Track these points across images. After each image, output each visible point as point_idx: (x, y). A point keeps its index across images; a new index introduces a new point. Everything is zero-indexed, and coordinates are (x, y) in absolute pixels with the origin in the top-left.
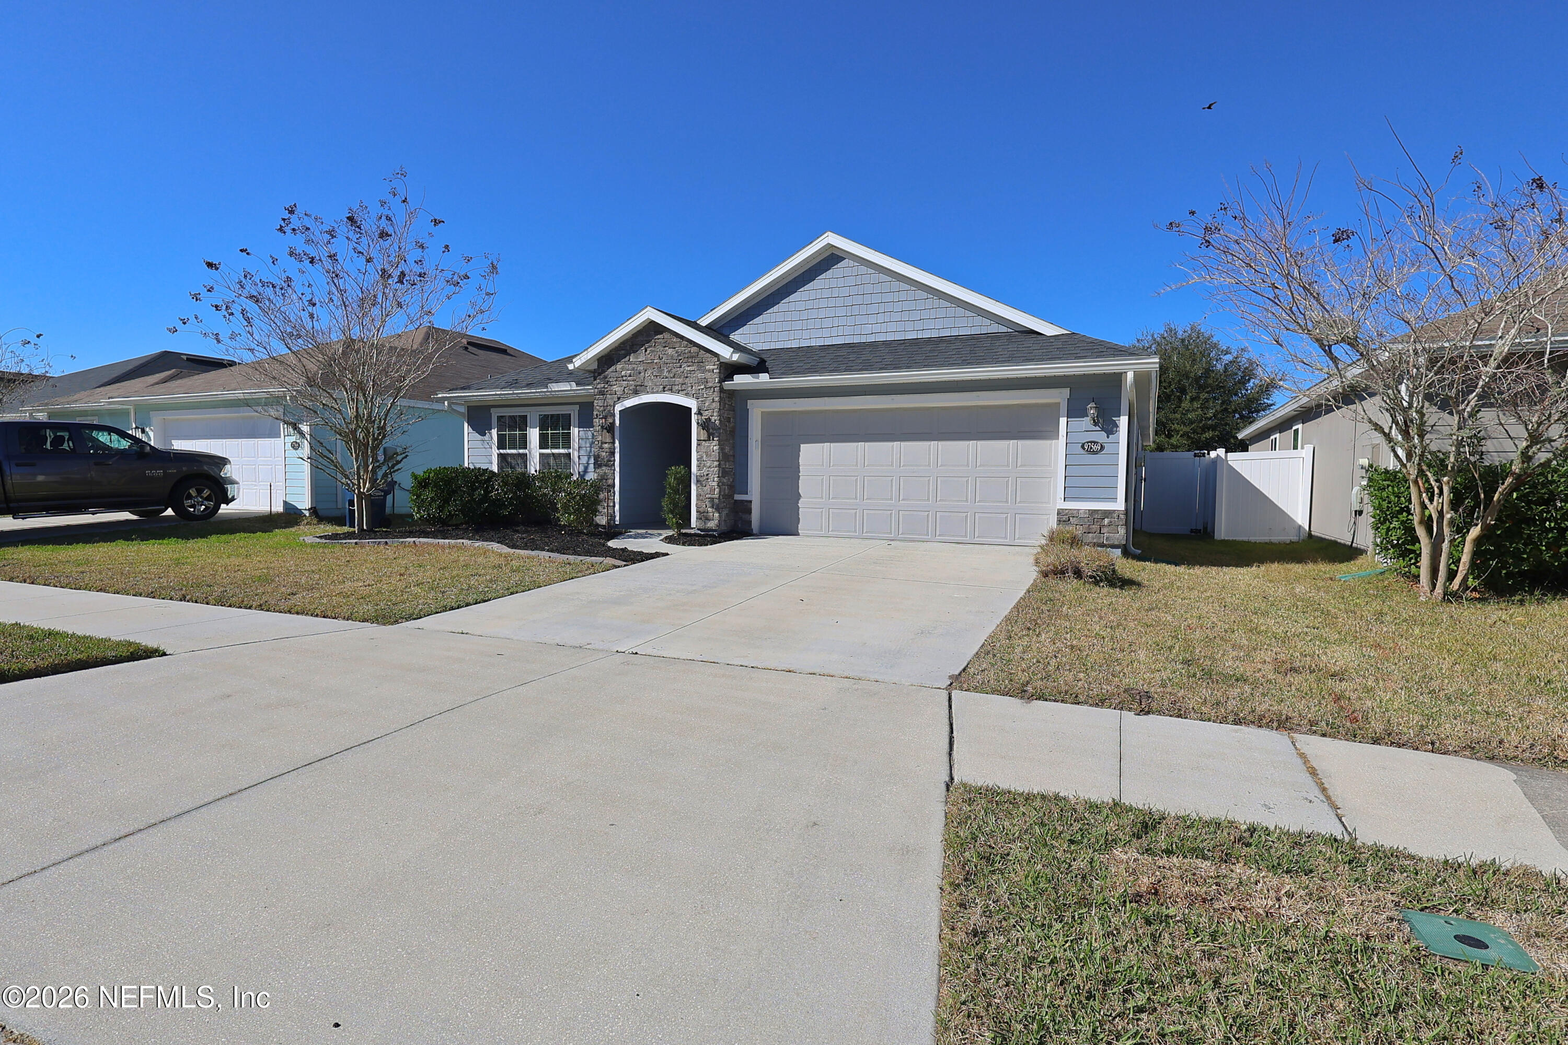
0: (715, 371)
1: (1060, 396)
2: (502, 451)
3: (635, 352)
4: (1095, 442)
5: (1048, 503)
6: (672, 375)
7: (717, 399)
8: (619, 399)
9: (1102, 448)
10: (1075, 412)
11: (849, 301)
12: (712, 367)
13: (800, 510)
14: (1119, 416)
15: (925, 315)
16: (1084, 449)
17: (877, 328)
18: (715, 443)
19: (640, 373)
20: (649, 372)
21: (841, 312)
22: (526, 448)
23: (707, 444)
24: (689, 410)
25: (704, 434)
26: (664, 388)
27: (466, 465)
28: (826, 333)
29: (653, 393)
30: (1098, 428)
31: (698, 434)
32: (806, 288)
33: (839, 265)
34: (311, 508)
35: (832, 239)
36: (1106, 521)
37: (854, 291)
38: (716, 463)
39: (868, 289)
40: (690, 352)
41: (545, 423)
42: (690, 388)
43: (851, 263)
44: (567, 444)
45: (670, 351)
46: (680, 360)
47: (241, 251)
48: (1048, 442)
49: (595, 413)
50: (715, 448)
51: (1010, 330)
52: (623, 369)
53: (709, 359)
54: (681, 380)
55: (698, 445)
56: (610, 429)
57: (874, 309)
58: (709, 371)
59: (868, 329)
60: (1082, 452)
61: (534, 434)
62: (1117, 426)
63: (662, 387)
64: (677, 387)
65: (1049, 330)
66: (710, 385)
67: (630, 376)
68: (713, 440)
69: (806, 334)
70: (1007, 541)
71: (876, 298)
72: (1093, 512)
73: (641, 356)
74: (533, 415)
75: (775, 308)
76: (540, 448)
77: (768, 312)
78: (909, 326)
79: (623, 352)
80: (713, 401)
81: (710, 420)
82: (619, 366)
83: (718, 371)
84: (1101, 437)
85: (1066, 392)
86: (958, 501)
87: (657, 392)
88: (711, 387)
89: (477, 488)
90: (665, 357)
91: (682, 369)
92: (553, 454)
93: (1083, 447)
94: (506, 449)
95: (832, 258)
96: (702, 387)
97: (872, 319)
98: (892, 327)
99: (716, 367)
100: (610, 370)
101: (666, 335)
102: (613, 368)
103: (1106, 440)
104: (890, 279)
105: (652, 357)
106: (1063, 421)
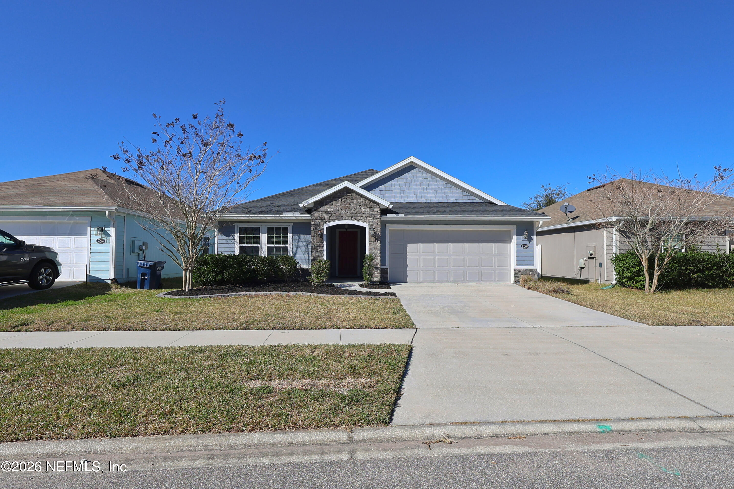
0: (378, 212)
1: (513, 228)
2: (241, 245)
3: (335, 201)
4: (526, 245)
5: (508, 267)
6: (356, 212)
7: (379, 224)
8: (326, 222)
9: (528, 247)
10: (519, 233)
11: (419, 185)
12: (377, 210)
13: (408, 272)
14: (533, 236)
15: (451, 193)
16: (522, 247)
17: (431, 197)
18: (378, 243)
19: (338, 210)
20: (344, 210)
21: (416, 189)
22: (259, 244)
23: (375, 243)
24: (365, 228)
25: (373, 239)
26: (352, 218)
27: (216, 253)
28: (409, 197)
29: (346, 220)
30: (526, 240)
31: (370, 239)
32: (400, 177)
33: (414, 170)
34: (114, 279)
35: (413, 159)
36: (531, 273)
37: (421, 181)
38: (379, 252)
39: (427, 181)
40: (365, 203)
41: (270, 231)
42: (365, 219)
43: (420, 170)
44: (285, 241)
45: (355, 201)
46: (359, 206)
47: (153, 133)
48: (507, 244)
49: (312, 228)
50: (379, 245)
51: (483, 202)
52: (329, 208)
53: (375, 206)
54: (360, 215)
55: (370, 244)
56: (321, 235)
57: (430, 189)
58: (375, 211)
59: (427, 197)
60: (521, 248)
61: (264, 237)
62: (532, 239)
63: (350, 217)
64: (358, 218)
65: (499, 203)
66: (376, 217)
67: (333, 211)
68: (378, 242)
69: (400, 197)
70: (493, 281)
71: (431, 185)
72: (526, 270)
73: (339, 202)
74: (264, 227)
75: (385, 185)
76: (268, 244)
77: (382, 186)
78: (444, 197)
79: (329, 200)
80: (378, 225)
81: (376, 233)
82: (327, 207)
83: (380, 212)
84: (527, 243)
85: (515, 226)
86: (475, 267)
87: (348, 220)
88: (376, 219)
89: (243, 265)
90: (352, 204)
91: (361, 210)
92: (275, 247)
93: (522, 246)
94: (245, 244)
95: (411, 167)
96: (372, 218)
97: (429, 193)
98: (437, 197)
99: (379, 210)
100: (322, 208)
101: (353, 194)
102: (323, 207)
103: (529, 244)
104: (436, 178)
105: (346, 203)
106: (514, 237)
